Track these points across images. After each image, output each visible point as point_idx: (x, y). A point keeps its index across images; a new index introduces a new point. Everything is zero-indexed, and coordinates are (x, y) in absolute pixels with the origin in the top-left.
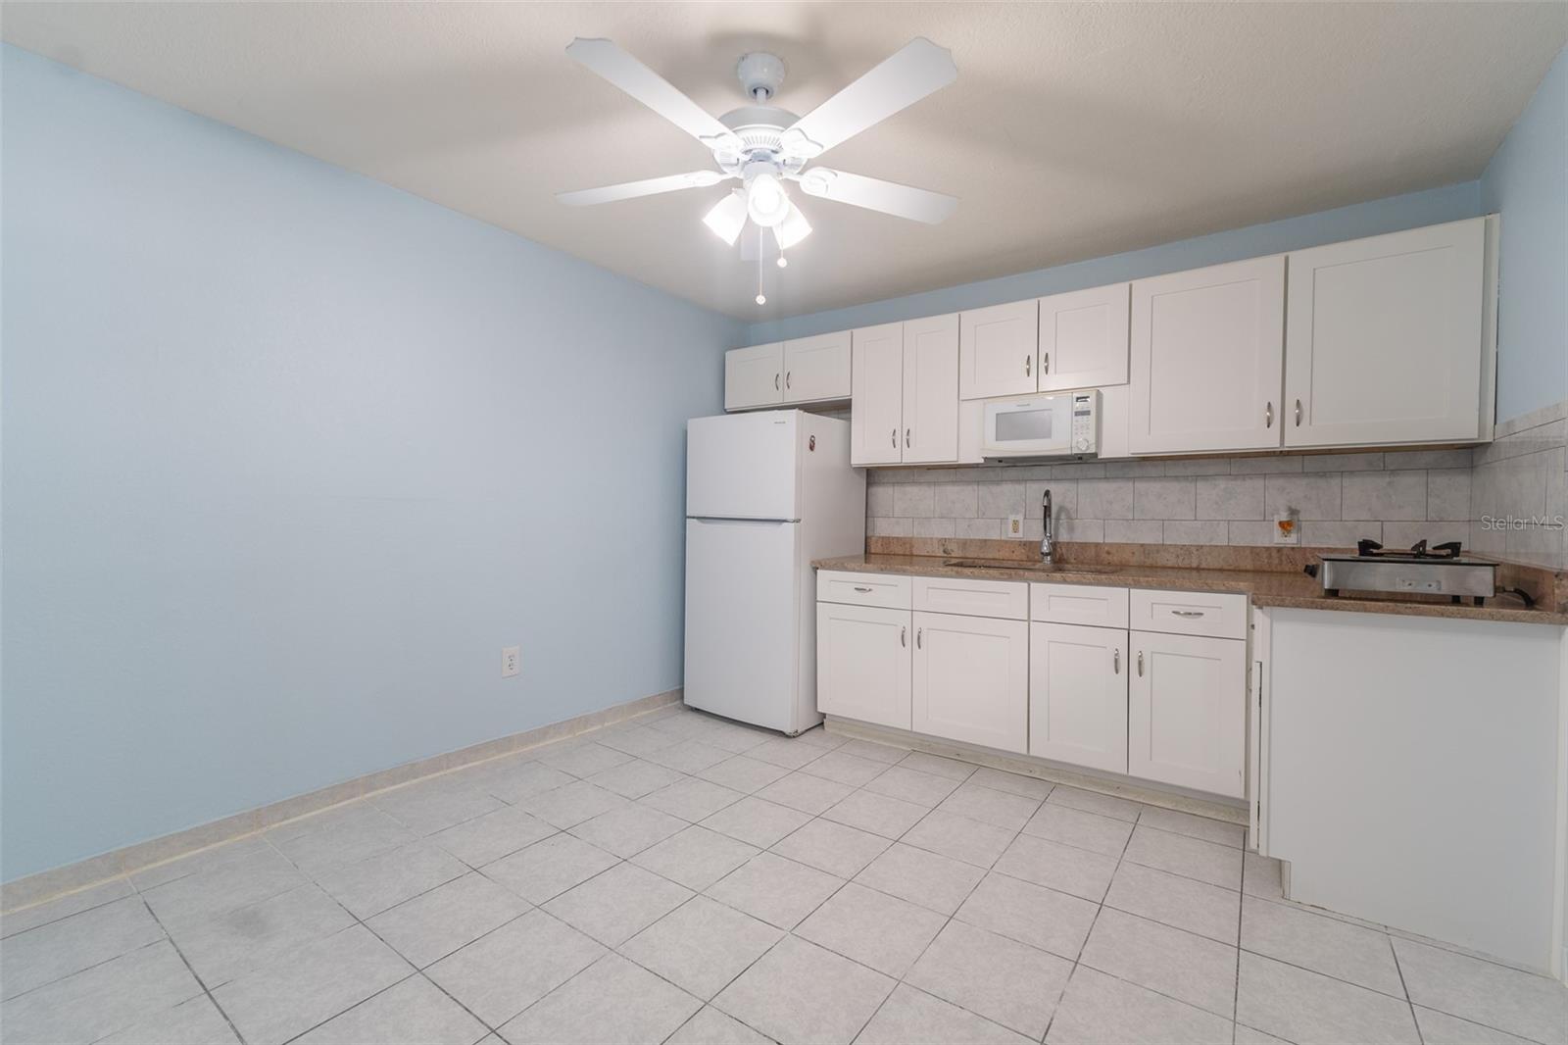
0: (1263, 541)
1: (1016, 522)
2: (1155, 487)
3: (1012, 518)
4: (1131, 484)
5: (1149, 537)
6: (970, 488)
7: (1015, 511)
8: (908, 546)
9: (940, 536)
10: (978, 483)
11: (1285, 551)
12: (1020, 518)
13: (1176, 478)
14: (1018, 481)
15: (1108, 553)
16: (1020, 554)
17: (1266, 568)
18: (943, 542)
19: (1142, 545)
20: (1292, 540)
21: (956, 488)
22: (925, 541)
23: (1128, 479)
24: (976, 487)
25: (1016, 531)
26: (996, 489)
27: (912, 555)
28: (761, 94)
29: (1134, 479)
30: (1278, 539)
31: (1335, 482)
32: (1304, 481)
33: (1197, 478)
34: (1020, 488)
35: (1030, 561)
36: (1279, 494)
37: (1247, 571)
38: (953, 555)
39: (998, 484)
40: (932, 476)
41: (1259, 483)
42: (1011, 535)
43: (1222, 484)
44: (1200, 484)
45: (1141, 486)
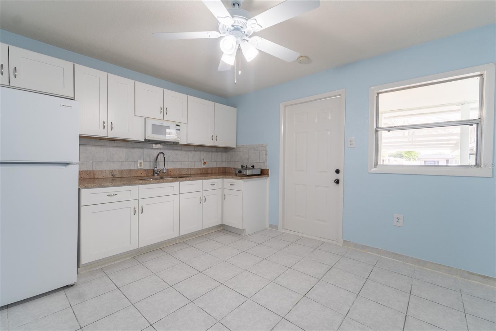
0: (200, 167)
1: (141, 163)
2: (179, 152)
3: (139, 161)
4: (174, 151)
5: (178, 166)
6: (121, 149)
7: (140, 159)
8: (92, 174)
9: (108, 169)
10: (125, 147)
11: (205, 169)
12: (142, 161)
13: (184, 150)
14: (141, 148)
15: (171, 172)
16: (144, 174)
17: (202, 173)
18: (111, 171)
19: (179, 169)
20: (205, 166)
21: (115, 149)
22: (102, 172)
23: (174, 150)
24: (124, 149)
25: (141, 166)
26: (132, 150)
27: (94, 178)
28: (236, 5)
29: (175, 150)
30: (203, 166)
31: (210, 153)
32: (206, 153)
33: (188, 151)
34: (141, 150)
35: (148, 176)
36: (203, 155)
37: (199, 174)
38: (116, 176)
39: (133, 149)
40: (103, 143)
41: (199, 153)
42: (139, 167)
43: (193, 152)
44: (189, 152)
45: (177, 152)
